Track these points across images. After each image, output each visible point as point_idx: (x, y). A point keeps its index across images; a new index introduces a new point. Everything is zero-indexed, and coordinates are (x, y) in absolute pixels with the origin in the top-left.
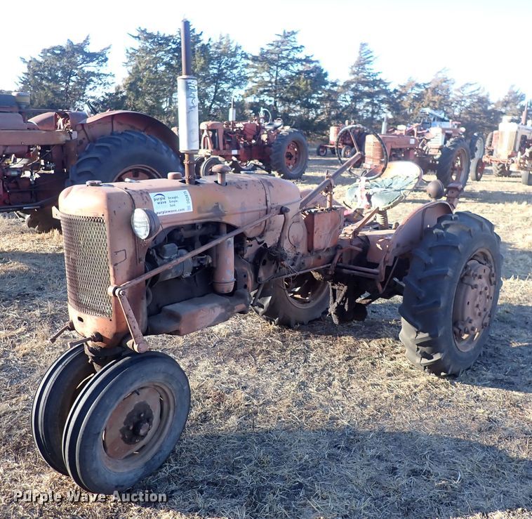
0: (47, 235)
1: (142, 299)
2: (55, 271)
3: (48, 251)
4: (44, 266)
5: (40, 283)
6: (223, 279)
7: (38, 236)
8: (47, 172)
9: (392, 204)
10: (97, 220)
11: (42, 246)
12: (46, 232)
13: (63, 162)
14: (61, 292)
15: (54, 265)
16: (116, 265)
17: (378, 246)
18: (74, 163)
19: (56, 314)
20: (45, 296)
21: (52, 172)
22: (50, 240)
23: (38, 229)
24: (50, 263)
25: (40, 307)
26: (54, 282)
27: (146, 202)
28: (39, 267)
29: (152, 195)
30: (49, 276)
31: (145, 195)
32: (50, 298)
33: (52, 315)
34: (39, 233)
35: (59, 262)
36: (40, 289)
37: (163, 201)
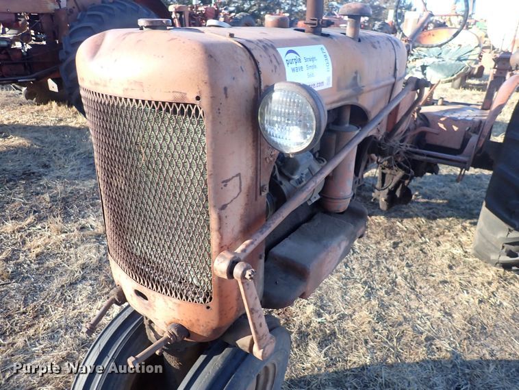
0: (45, 107)
1: (261, 258)
2: (59, 145)
3: (48, 124)
4: (47, 140)
5: (44, 159)
6: (341, 193)
7: (37, 108)
8: (39, 43)
9: (455, 76)
10: (180, 109)
11: (42, 118)
12: (45, 104)
13: (54, 33)
14: (69, 170)
15: (56, 139)
16: (224, 207)
17: (441, 126)
18: (66, 33)
19: (68, 198)
20: (52, 174)
21: (44, 43)
22: (49, 111)
23: (36, 101)
24: (53, 137)
25: (49, 188)
26: (60, 159)
27: (276, 67)
28: (42, 142)
29: (282, 51)
30: (54, 151)
31: (271, 51)
32: (58, 177)
33: (63, 198)
34: (38, 105)
35: (62, 135)
36: (45, 166)
37: (299, 65)
